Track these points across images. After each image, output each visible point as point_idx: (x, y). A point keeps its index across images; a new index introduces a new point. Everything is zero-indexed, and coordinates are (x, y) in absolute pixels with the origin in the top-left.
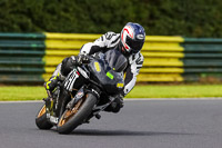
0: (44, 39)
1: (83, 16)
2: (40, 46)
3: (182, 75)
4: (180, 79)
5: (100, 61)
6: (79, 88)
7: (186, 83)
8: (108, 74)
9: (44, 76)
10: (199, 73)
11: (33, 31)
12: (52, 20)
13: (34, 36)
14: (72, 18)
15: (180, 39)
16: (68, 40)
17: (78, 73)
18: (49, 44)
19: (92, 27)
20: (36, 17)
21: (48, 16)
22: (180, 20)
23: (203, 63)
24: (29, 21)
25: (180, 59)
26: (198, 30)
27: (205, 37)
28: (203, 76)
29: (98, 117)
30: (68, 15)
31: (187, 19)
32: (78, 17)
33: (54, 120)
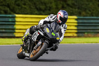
0: (15, 17)
1: (32, 7)
2: (13, 20)
3: (77, 33)
4: (75, 35)
5: (49, 28)
6: (39, 40)
7: (78, 37)
8: (53, 34)
9: (15, 34)
10: (84, 33)
11: (10, 14)
12: (19, 9)
13: (11, 16)
14: (27, 8)
15: (75, 17)
16: (26, 17)
17: (39, 33)
18: (17, 19)
19: (36, 12)
20: (11, 8)
21: (17, 7)
22: (75, 8)
23: (86, 28)
24: (8, 9)
25: (76, 26)
26: (84, 13)
27: (87, 16)
28: (86, 33)
29: (47, 53)
30: (25, 6)
31: (79, 8)
32: (30, 7)
33: (27, 54)
